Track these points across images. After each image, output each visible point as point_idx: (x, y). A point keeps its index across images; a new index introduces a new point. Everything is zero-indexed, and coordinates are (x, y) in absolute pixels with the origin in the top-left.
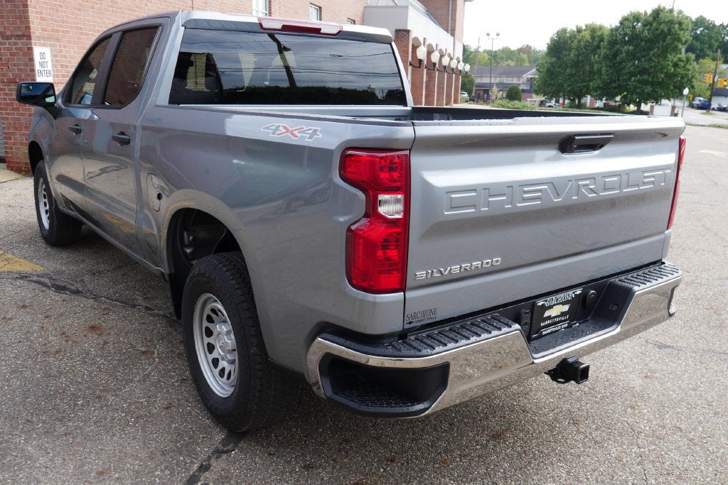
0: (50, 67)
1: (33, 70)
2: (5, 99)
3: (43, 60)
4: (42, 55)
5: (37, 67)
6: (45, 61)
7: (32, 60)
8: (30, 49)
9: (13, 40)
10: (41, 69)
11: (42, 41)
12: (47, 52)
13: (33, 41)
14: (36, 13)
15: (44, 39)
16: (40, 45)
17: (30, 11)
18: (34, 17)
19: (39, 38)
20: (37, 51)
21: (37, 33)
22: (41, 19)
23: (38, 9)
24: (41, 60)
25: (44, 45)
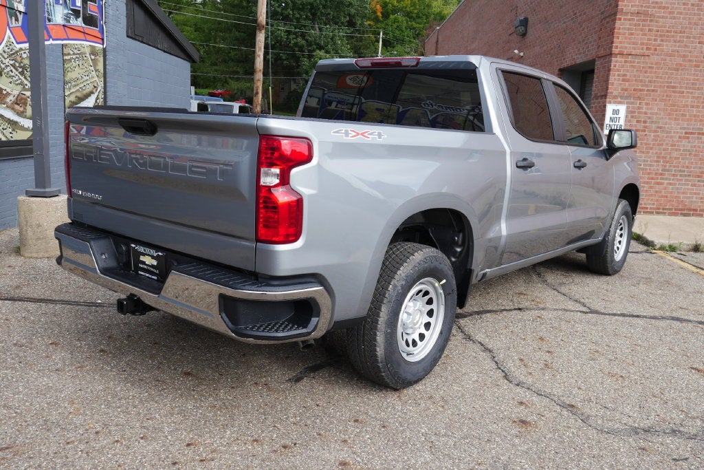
0: (622, 122)
1: (603, 125)
3: (615, 116)
4: (616, 112)
5: (607, 121)
7: (604, 115)
8: (605, 106)
9: (599, 100)
10: (611, 123)
11: (619, 100)
12: (623, 109)
13: (607, 100)
14: (619, 75)
15: (621, 97)
16: (615, 103)
17: (611, 74)
18: (615, 79)
19: (615, 97)
20: (610, 108)
21: (615, 93)
22: (623, 80)
23: (622, 73)
24: (612, 116)
25: (620, 103)
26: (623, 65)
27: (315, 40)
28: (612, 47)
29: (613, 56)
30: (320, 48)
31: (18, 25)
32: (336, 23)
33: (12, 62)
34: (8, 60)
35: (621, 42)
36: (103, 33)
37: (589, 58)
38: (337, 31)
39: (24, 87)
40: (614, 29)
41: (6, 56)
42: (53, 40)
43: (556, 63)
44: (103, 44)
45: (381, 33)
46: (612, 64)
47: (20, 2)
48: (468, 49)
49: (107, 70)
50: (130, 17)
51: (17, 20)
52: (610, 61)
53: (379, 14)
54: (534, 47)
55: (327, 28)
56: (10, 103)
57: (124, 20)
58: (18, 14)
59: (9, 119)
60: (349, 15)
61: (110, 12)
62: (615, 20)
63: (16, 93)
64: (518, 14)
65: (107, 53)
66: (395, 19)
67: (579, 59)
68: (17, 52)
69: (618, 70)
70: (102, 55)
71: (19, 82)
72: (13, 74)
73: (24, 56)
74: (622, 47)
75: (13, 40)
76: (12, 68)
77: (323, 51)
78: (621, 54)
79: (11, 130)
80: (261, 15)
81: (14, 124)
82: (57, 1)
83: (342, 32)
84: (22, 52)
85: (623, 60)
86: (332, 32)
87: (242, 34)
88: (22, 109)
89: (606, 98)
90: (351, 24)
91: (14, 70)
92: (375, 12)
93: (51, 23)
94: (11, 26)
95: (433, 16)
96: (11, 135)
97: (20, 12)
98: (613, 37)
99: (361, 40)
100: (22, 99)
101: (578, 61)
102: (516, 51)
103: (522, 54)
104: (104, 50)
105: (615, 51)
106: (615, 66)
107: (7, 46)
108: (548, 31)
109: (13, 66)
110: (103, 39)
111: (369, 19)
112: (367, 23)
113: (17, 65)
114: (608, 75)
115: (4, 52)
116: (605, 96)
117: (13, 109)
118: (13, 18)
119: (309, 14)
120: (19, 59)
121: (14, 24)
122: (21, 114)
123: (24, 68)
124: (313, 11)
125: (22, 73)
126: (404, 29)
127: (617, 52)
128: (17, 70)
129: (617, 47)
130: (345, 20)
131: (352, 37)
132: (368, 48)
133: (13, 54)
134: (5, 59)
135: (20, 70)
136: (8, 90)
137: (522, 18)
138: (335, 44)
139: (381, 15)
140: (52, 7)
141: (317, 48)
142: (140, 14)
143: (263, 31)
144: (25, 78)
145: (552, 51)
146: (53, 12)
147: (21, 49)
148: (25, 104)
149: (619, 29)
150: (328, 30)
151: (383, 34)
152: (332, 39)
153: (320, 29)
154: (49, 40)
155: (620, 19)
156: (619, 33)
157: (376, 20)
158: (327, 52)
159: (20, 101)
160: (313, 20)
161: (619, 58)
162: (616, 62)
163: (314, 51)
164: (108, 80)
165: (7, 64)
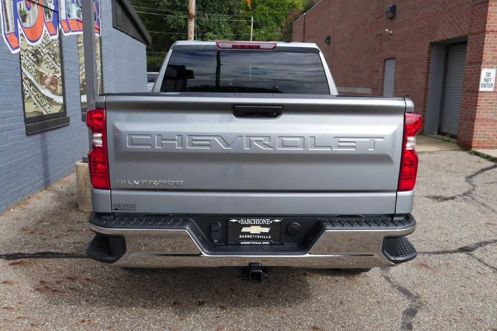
0: (493, 81)
1: (479, 84)
2: (464, 101)
3: (488, 77)
4: (488, 74)
5: (482, 81)
6: (489, 77)
7: (479, 77)
8: (480, 70)
9: (473, 66)
10: (485, 83)
11: (491, 65)
12: (493, 71)
13: (482, 65)
14: (490, 47)
15: (492, 63)
16: (488, 67)
17: (485, 47)
18: (488, 50)
19: (488, 63)
20: (484, 72)
21: (488, 60)
22: (494, 51)
23: (492, 45)
24: (486, 77)
25: (491, 67)
26: (493, 40)
27: (206, 25)
28: (485, 26)
29: (486, 33)
30: (210, 30)
31: (50, 21)
32: (220, 12)
33: (48, 51)
34: (45, 49)
35: (492, 23)
36: (99, 25)
37: (461, 34)
38: (221, 18)
39: (56, 70)
40: (487, 12)
41: (44, 46)
42: (72, 32)
43: (426, 39)
44: (99, 34)
45: (252, 19)
46: (486, 39)
47: (51, 2)
48: (336, 28)
49: (103, 54)
50: (114, 11)
51: (50, 17)
52: (484, 37)
53: (249, 5)
54: (403, 27)
55: (214, 16)
56: (48, 83)
57: (110, 14)
58: (50, 11)
59: (48, 97)
60: (229, 6)
61: (103, 8)
62: (488, 6)
63: (51, 75)
64: (385, 3)
65: (102, 40)
66: (261, 8)
67: (450, 35)
68: (50, 42)
69: (490, 44)
70: (99, 42)
71: (52, 66)
72: (48, 60)
73: (55, 45)
74: (493, 26)
75: (48, 33)
76: (48, 56)
77: (212, 32)
78: (492, 31)
79: (49, 105)
80: (192, 8)
81: (50, 100)
82: (73, 2)
83: (224, 18)
84: (53, 42)
85: (494, 35)
86: (218, 19)
87: (153, 22)
88: (54, 88)
89: (481, 64)
90: (230, 13)
91: (49, 58)
92: (246, 4)
93: (70, 18)
94: (46, 21)
95: (287, 6)
96: (49, 110)
97: (51, 10)
98: (487, 19)
99: (237, 23)
100: (55, 80)
101: (449, 37)
102: (387, 30)
103: (391, 32)
104: (100, 38)
105: (488, 29)
106: (488, 40)
107: (44, 38)
108: (417, 15)
109: (49, 54)
110: (99, 30)
111: (242, 9)
112: (241, 12)
113: (51, 52)
114: (483, 47)
115: (43, 43)
116: (481, 63)
117: (50, 89)
118: (47, 15)
119: (201, 6)
120: (52, 48)
121: (48, 20)
122: (54, 92)
123: (55, 55)
124: (204, 4)
125: (54, 59)
126: (267, 15)
127: (489, 30)
128: (51, 57)
129: (489, 26)
130: (226, 10)
131: (231, 22)
132: (243, 29)
133: (48, 44)
134: (43, 48)
135: (53, 56)
136: (46, 74)
137: (391, 6)
138: (220, 27)
139: (250, 6)
140: (70, 6)
141: (208, 31)
142: (119, 9)
143: (193, 20)
144: (56, 63)
145: (422, 30)
146: (71, 9)
147: (53, 40)
148: (56, 84)
149: (491, 13)
150: (215, 17)
151: (254, 19)
152: (217, 24)
153: (209, 17)
154: (69, 32)
155: (491, 5)
156: (491, 16)
157: (247, 9)
158: (215, 33)
159: (54, 82)
160: (204, 10)
161: (490, 35)
162: (489, 37)
163: (205, 32)
164: (103, 61)
165: (45, 53)
